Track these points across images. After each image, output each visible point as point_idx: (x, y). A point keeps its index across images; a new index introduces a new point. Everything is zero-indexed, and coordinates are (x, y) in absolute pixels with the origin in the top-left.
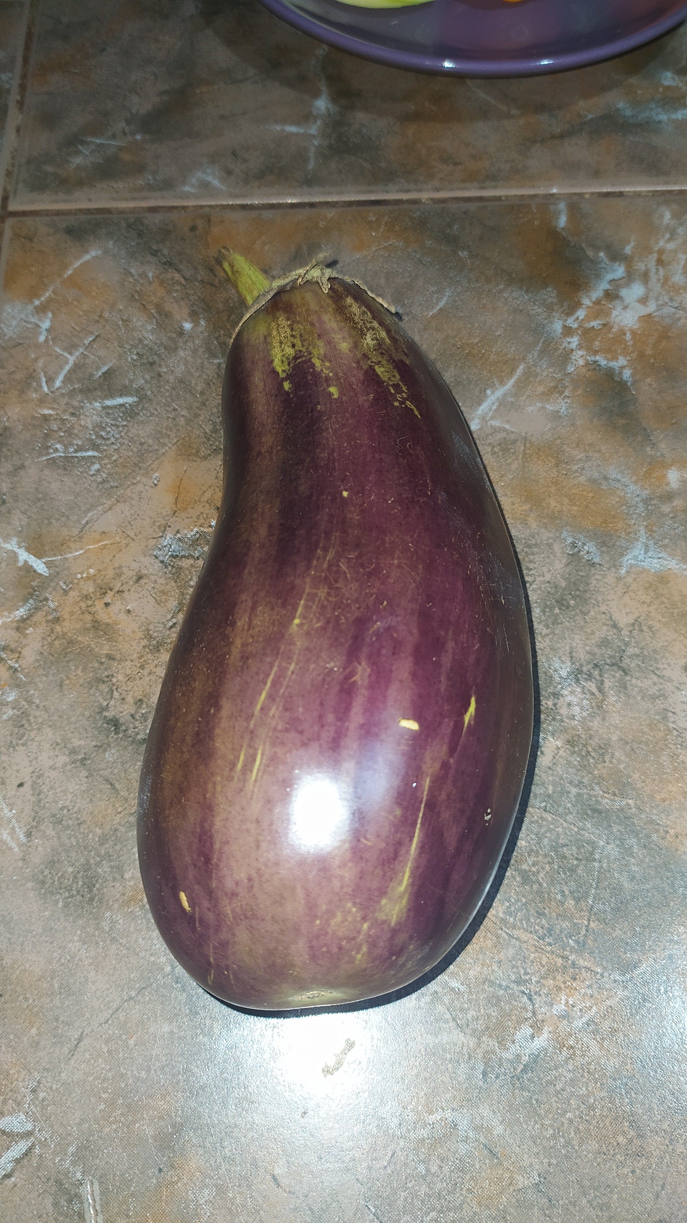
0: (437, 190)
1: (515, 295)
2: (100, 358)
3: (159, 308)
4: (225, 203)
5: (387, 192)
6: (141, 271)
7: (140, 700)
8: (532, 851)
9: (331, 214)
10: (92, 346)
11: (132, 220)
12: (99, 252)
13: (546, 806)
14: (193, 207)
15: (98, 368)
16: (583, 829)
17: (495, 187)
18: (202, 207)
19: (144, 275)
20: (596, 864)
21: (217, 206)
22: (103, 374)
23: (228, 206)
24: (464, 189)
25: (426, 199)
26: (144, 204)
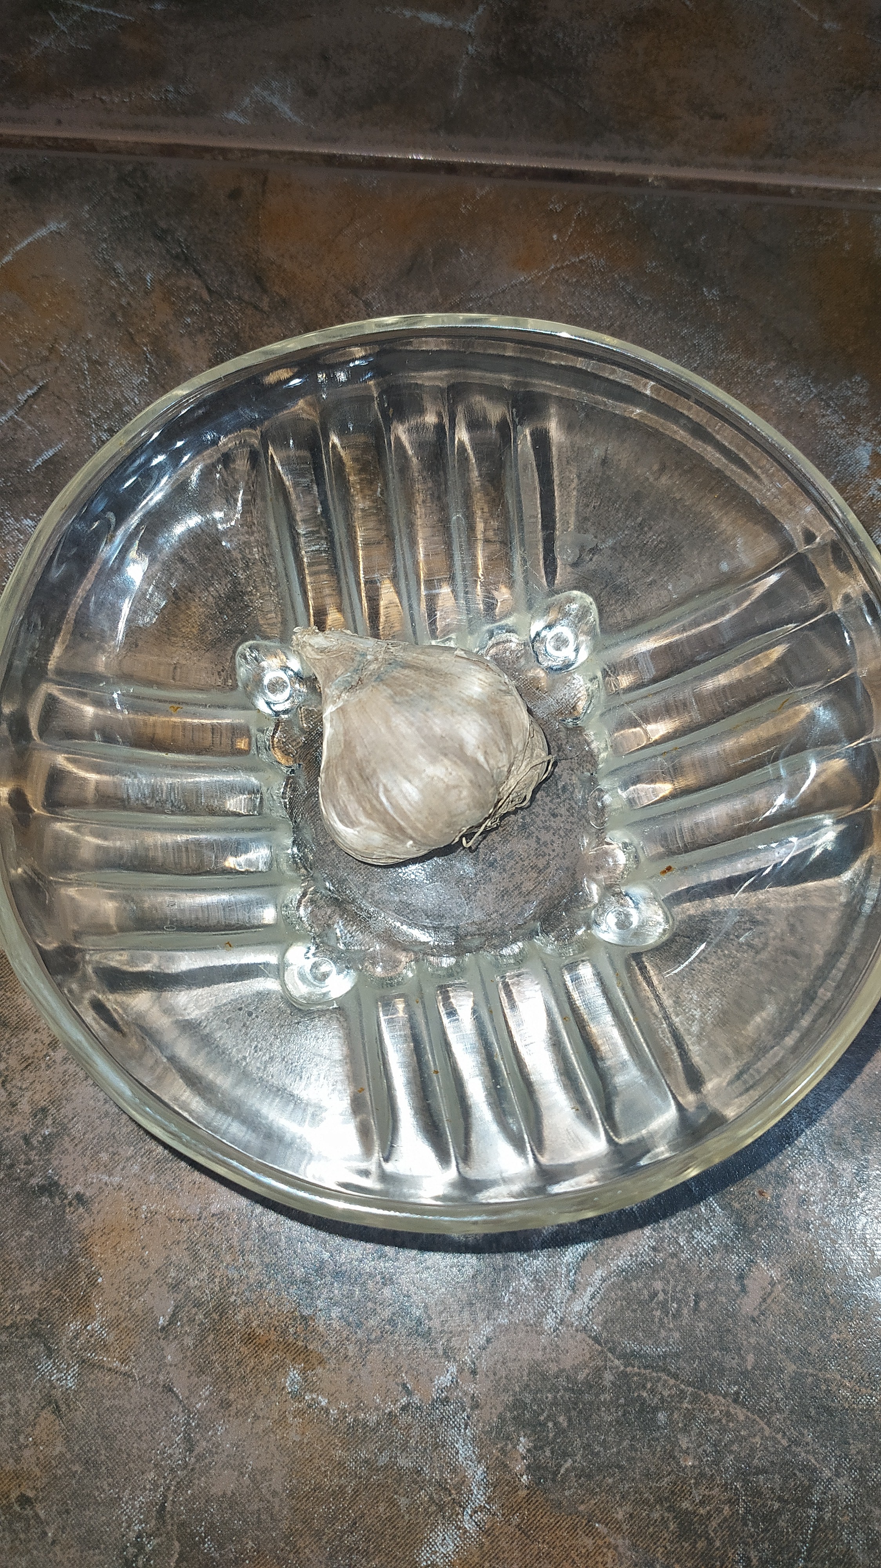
0: (678, 163)
1: (793, 383)
2: (42, 432)
3: (157, 342)
4: (297, 149)
5: (588, 157)
6: (132, 268)
7: (44, 1110)
8: (702, 1475)
9: (483, 189)
10: (31, 406)
11: (130, 168)
12: (63, 225)
13: (737, 1393)
14: (242, 150)
15: (38, 453)
16: (798, 1444)
17: (780, 170)
18: (256, 152)
19: (137, 277)
20: (812, 1512)
21: (283, 153)
22: (45, 462)
23: (302, 156)
24: (725, 166)
25: (656, 177)
26: (154, 139)
